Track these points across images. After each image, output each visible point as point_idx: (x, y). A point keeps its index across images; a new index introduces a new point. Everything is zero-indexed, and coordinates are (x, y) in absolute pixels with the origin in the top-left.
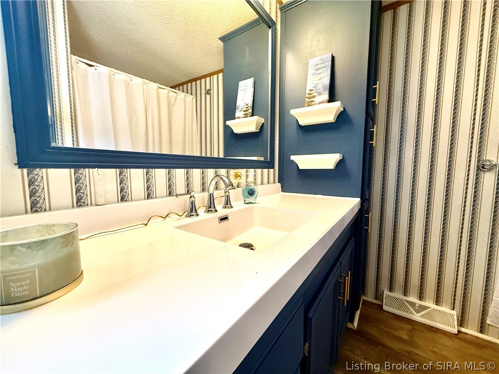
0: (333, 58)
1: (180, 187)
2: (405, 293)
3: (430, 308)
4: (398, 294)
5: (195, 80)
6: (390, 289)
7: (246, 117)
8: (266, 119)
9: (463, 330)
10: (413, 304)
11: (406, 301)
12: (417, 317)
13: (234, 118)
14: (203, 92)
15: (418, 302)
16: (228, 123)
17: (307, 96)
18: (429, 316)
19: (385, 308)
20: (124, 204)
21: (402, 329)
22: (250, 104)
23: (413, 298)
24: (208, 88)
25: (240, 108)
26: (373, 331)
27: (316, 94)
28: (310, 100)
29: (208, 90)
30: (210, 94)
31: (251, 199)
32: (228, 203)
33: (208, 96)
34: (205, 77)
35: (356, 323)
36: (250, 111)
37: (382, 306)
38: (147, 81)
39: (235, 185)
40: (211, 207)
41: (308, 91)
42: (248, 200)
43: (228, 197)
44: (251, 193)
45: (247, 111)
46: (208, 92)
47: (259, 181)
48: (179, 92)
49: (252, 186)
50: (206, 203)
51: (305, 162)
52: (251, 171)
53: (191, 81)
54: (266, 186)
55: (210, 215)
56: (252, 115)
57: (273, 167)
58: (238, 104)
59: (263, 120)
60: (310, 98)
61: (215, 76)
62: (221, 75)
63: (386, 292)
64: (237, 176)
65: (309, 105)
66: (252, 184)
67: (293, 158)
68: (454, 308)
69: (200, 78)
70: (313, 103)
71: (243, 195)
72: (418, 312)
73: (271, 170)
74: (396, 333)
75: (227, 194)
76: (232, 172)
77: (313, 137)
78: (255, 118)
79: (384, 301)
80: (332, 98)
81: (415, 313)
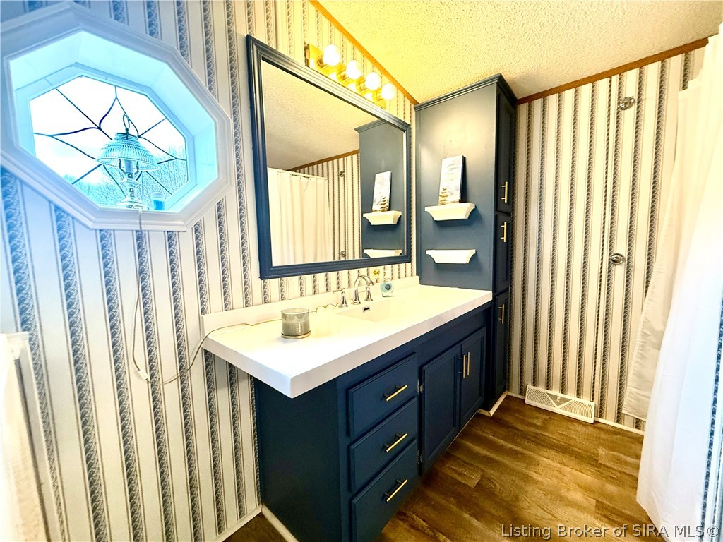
0: (464, 159)
1: (333, 286)
2: (548, 387)
3: (570, 400)
4: (541, 388)
5: (327, 160)
6: (534, 383)
7: (383, 211)
8: (403, 213)
9: (601, 420)
10: (554, 397)
11: (549, 394)
12: (557, 409)
13: (371, 211)
14: (336, 174)
15: (560, 395)
16: (365, 215)
17: (441, 194)
18: (569, 408)
19: (527, 401)
20: (302, 298)
21: (538, 418)
22: (387, 198)
23: (555, 392)
24: (341, 170)
25: (377, 201)
26: (508, 418)
27: (449, 194)
28: (443, 199)
29: (341, 172)
30: (344, 176)
31: (388, 293)
32: (368, 297)
33: (341, 179)
34: (337, 157)
35: (492, 412)
36: (388, 204)
37: (524, 400)
38: (281, 171)
39: (374, 281)
40: (356, 300)
41: (441, 190)
42: (385, 294)
43: (369, 292)
44: (388, 288)
45: (384, 204)
46: (341, 174)
47: (396, 275)
48: (308, 176)
49: (389, 282)
50: (353, 297)
51: (441, 256)
52: (388, 267)
53: (322, 161)
54: (403, 280)
55: (356, 306)
56: (389, 210)
57: (410, 261)
58: (374, 197)
59: (399, 214)
60: (443, 197)
61: (349, 158)
62: (355, 156)
63: (530, 386)
64: (375, 273)
65: (443, 204)
66: (389, 280)
67: (428, 252)
68: (593, 399)
69: (332, 159)
70: (446, 202)
71: (381, 288)
72: (558, 404)
73: (408, 265)
74: (531, 421)
75: (368, 289)
76: (372, 269)
77: (448, 232)
78: (392, 213)
79: (527, 394)
80: (464, 199)
81: (555, 405)
